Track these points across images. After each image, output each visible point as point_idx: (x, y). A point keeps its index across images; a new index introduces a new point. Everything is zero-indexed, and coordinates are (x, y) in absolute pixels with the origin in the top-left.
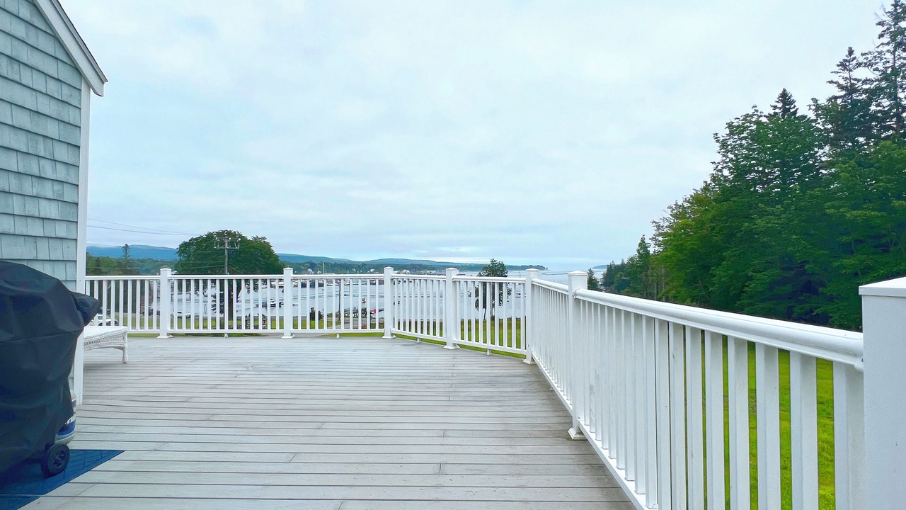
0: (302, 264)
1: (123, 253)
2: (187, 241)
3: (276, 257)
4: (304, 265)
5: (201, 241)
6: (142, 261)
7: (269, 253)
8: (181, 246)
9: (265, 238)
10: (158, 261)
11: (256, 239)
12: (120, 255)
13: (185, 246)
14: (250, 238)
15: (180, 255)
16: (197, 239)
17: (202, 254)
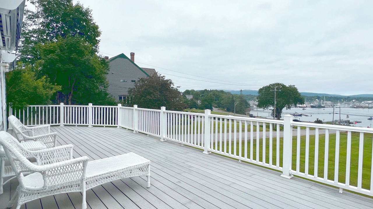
0: (313, 97)
1: (240, 93)
2: (262, 88)
3: (300, 94)
4: (312, 98)
5: (267, 88)
6: (248, 95)
7: (296, 92)
8: (259, 90)
9: (294, 86)
10: (253, 96)
11: (290, 86)
12: (239, 94)
13: (261, 90)
14: (287, 86)
15: (259, 93)
16: (265, 87)
17: (267, 93)
